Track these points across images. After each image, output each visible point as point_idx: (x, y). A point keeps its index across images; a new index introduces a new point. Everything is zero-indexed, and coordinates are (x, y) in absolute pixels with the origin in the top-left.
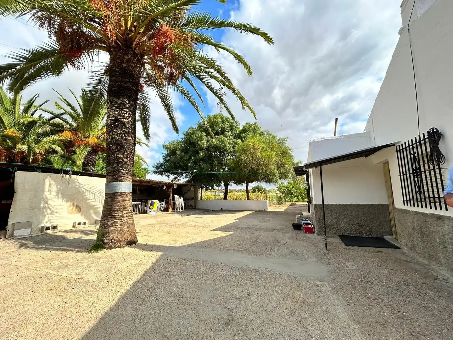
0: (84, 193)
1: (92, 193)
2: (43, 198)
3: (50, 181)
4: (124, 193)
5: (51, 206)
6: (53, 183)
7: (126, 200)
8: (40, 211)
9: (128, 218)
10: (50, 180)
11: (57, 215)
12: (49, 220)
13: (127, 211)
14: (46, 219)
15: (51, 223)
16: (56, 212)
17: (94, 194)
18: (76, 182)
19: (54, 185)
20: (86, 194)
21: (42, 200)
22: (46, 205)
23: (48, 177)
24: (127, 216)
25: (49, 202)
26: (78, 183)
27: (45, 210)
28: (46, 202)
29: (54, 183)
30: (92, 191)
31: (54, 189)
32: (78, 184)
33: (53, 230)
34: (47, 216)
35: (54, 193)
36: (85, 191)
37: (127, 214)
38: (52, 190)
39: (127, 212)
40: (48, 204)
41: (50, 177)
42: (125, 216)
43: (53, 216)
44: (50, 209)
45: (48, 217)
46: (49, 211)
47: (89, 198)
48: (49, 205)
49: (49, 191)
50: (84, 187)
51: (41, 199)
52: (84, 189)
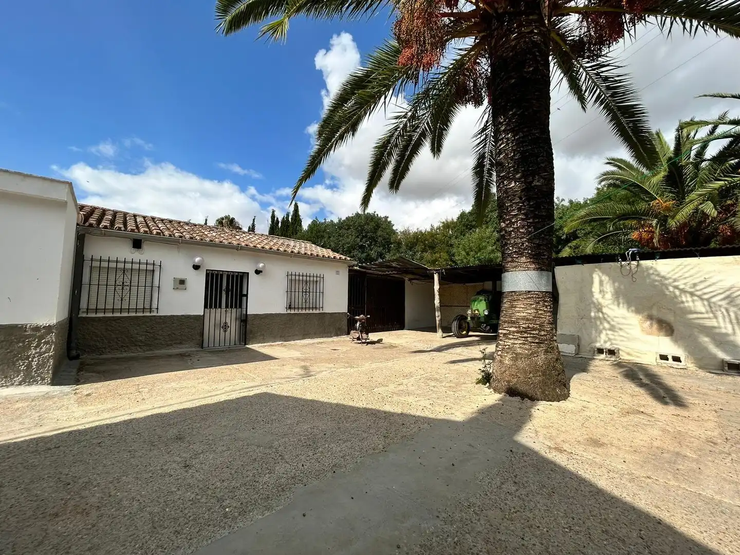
0: (676, 297)
1: (702, 299)
2: (594, 303)
3: (599, 276)
4: (512, 292)
5: (608, 316)
6: (605, 278)
7: (515, 307)
8: (592, 322)
9: (516, 342)
10: (601, 274)
11: (621, 333)
12: (610, 339)
13: (516, 327)
14: (603, 337)
15: (612, 344)
16: (621, 329)
17: (708, 300)
18: (653, 274)
19: (607, 283)
20: (684, 299)
21: (592, 306)
22: (601, 315)
23: (597, 270)
24: (514, 337)
25: (604, 310)
26: (658, 275)
27: (598, 323)
28: (599, 310)
29: (607, 278)
30: (699, 293)
31: (609, 288)
32: (657, 278)
33: (609, 356)
34: (604, 332)
35: (609, 296)
36: (677, 292)
37: (515, 334)
38: (605, 289)
39: (515, 329)
40: (602, 313)
41: (600, 269)
42: (511, 336)
43: (616, 334)
44: (609, 322)
45: (607, 334)
46: (606, 325)
47: (693, 309)
48: (606, 316)
49: (600, 291)
50: (676, 284)
51: (589, 304)
52: (676, 287)
